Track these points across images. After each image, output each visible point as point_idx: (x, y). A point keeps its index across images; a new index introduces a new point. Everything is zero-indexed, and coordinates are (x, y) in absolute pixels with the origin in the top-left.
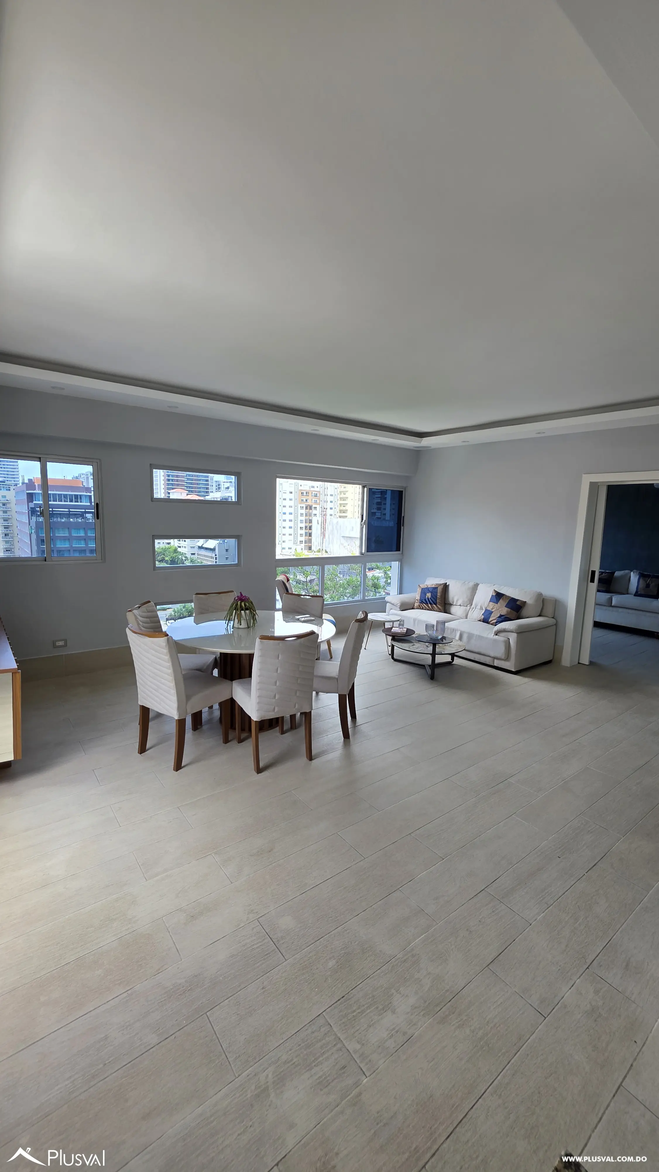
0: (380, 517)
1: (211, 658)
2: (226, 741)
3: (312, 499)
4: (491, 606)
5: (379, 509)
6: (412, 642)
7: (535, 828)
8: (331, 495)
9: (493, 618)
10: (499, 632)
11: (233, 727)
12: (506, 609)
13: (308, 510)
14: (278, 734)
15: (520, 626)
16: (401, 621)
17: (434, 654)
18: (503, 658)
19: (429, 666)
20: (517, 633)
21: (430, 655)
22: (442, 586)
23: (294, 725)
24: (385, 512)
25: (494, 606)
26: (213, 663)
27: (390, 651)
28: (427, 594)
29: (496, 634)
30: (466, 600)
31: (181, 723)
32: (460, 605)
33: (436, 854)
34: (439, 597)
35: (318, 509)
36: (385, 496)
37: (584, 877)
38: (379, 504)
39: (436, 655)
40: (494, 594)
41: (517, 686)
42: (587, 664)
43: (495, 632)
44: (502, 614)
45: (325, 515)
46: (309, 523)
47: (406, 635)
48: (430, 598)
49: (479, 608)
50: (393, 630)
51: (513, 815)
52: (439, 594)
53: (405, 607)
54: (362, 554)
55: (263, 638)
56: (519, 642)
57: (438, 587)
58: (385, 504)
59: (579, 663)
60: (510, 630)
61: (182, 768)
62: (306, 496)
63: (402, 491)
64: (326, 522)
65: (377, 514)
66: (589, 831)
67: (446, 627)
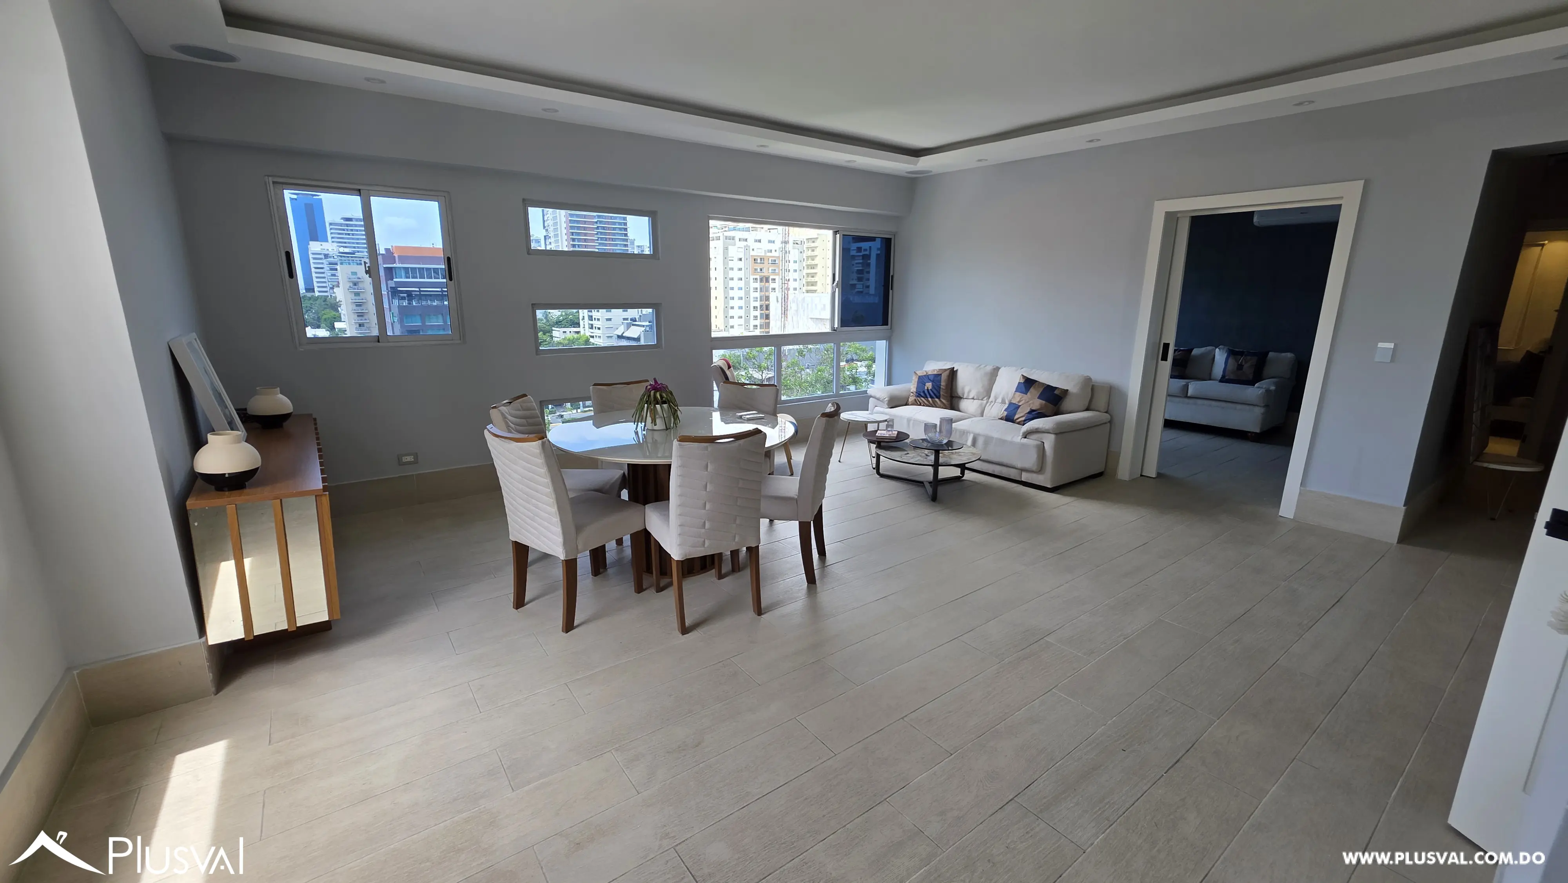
0: (861, 290)
1: (617, 474)
2: (639, 589)
3: (769, 268)
4: (1018, 398)
5: (860, 279)
6: (905, 450)
7: (1086, 707)
8: (795, 262)
9: (1020, 415)
10: (1028, 434)
11: (649, 570)
12: (1040, 401)
13: (763, 284)
14: (715, 579)
15: (1059, 424)
16: (890, 421)
17: (936, 465)
18: (1034, 469)
19: (930, 483)
20: (1056, 434)
21: (930, 467)
22: (948, 371)
23: (736, 568)
24: (868, 284)
25: (1021, 398)
26: (620, 480)
27: (875, 465)
28: (927, 384)
29: (1025, 436)
30: (981, 390)
31: (570, 566)
32: (973, 399)
33: (941, 747)
34: (944, 388)
35: (777, 280)
36: (869, 261)
37: (1162, 779)
38: (860, 272)
39: (940, 467)
40: (1022, 381)
41: (1055, 508)
42: (1154, 477)
43: (1024, 433)
44: (1033, 409)
45: (788, 289)
46: (766, 301)
47: (896, 440)
48: (931, 390)
49: (1000, 402)
50: (879, 434)
51: (1053, 690)
52: (943, 384)
53: (895, 402)
54: (834, 330)
55: (683, 439)
56: (1057, 448)
57: (941, 374)
58: (868, 272)
59: (1141, 475)
60: (1046, 430)
61: (575, 628)
62: (760, 263)
63: (891, 239)
64: (788, 299)
65: (858, 286)
66: (1167, 711)
67: (953, 429)
